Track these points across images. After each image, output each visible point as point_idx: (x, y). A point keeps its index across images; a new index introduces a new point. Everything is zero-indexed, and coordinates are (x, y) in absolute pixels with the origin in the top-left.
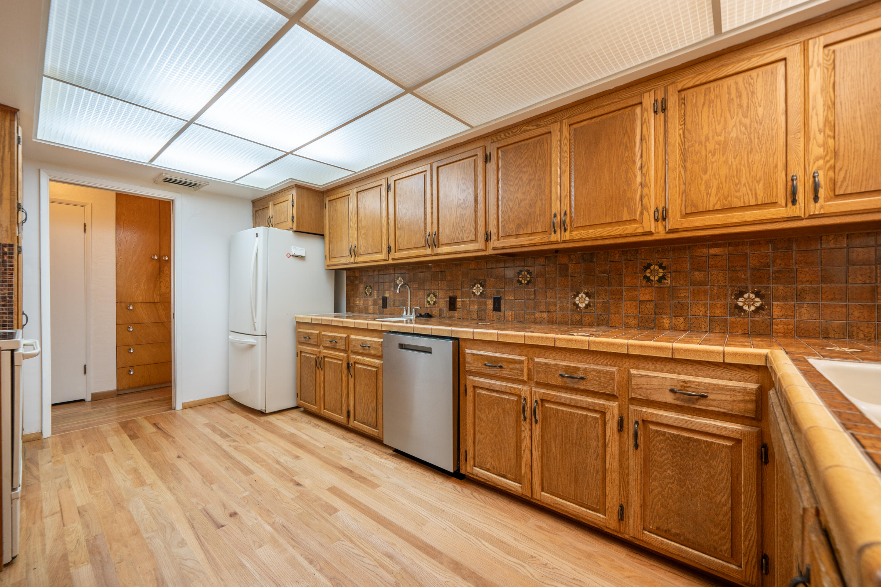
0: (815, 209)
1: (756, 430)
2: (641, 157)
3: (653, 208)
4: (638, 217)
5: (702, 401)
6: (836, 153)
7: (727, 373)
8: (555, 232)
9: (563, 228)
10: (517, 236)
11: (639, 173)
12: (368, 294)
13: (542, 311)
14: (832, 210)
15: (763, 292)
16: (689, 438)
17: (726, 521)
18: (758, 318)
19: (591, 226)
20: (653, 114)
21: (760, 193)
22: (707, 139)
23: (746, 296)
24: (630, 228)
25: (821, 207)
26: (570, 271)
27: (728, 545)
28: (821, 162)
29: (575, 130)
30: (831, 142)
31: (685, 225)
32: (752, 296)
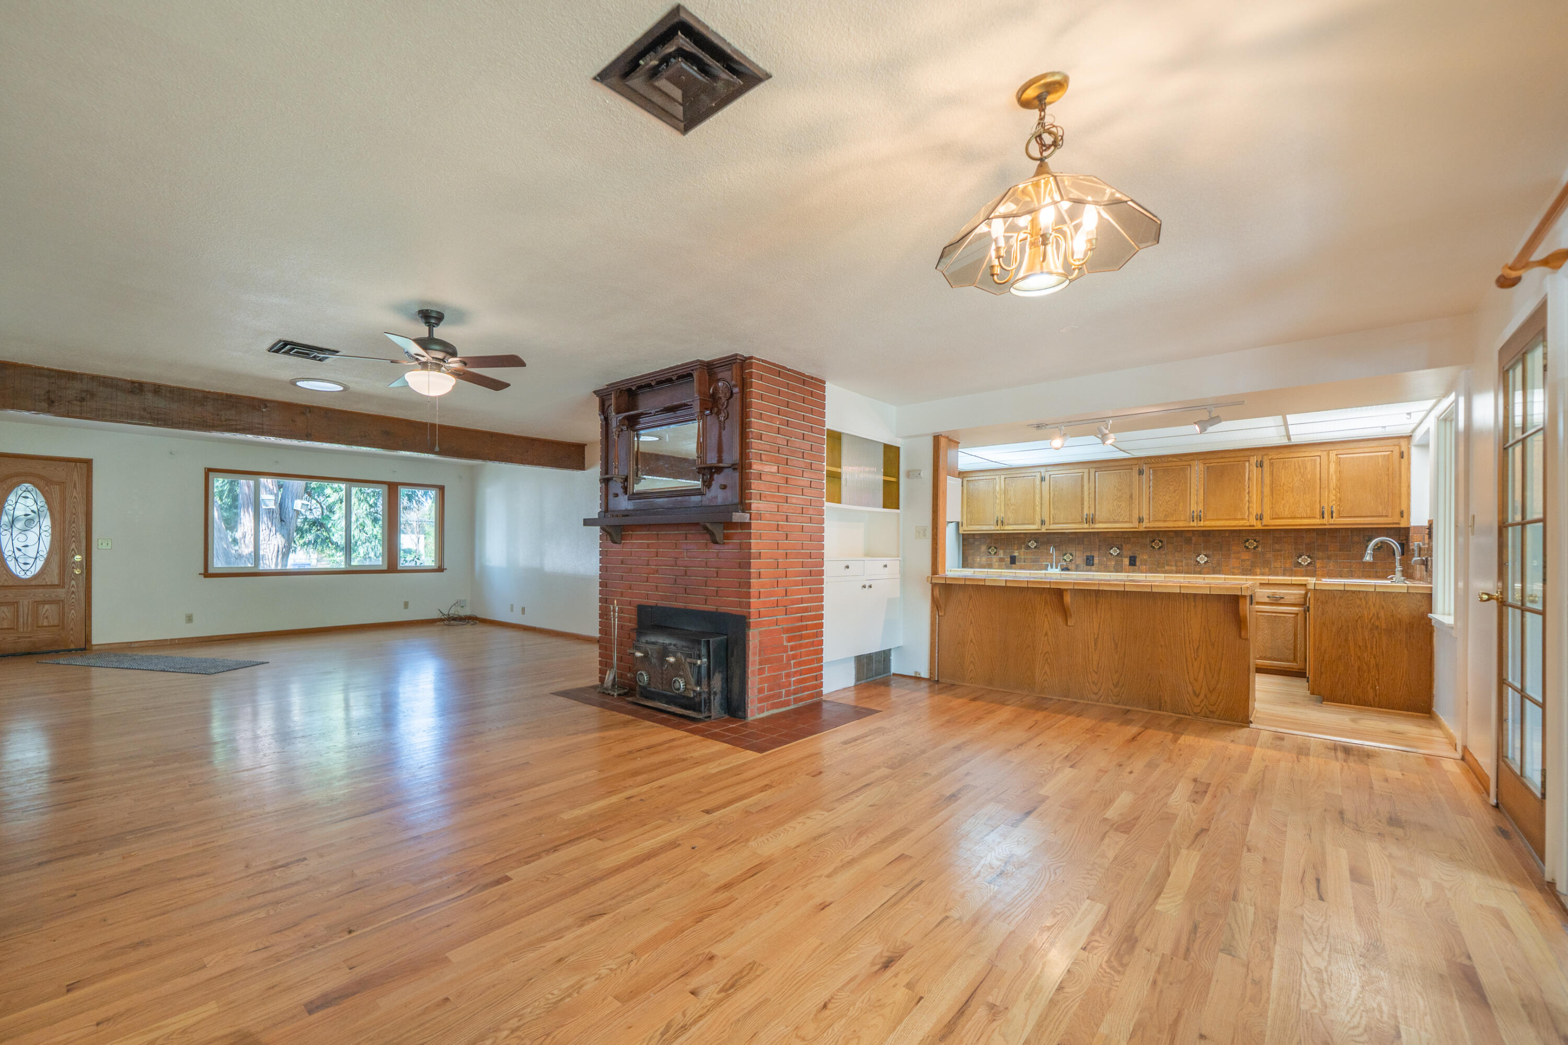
0: (1332, 521)
1: (1303, 609)
2: (1249, 487)
3: (1255, 514)
4: (1246, 517)
5: (1282, 600)
6: (1340, 499)
7: (1293, 588)
8: (1193, 521)
9: (1199, 519)
10: (1164, 521)
11: (1247, 496)
12: (993, 553)
13: (1171, 566)
14: (1338, 523)
15: (1312, 555)
16: (1276, 616)
17: (1292, 647)
18: (1309, 568)
19: (1218, 520)
20: (1255, 467)
21: (1309, 512)
22: (1284, 484)
23: (1303, 557)
24: (1242, 523)
25: (1334, 521)
26: (1193, 542)
27: (1293, 656)
28: (1334, 502)
29: (1208, 467)
30: (1338, 494)
31: (1272, 524)
32: (1306, 557)
